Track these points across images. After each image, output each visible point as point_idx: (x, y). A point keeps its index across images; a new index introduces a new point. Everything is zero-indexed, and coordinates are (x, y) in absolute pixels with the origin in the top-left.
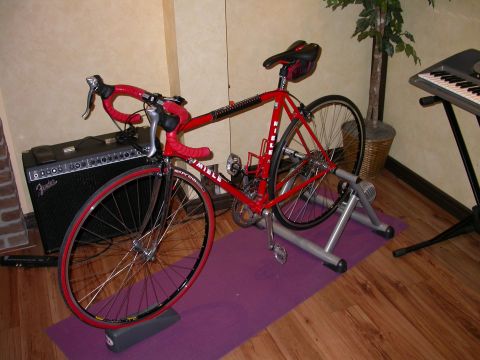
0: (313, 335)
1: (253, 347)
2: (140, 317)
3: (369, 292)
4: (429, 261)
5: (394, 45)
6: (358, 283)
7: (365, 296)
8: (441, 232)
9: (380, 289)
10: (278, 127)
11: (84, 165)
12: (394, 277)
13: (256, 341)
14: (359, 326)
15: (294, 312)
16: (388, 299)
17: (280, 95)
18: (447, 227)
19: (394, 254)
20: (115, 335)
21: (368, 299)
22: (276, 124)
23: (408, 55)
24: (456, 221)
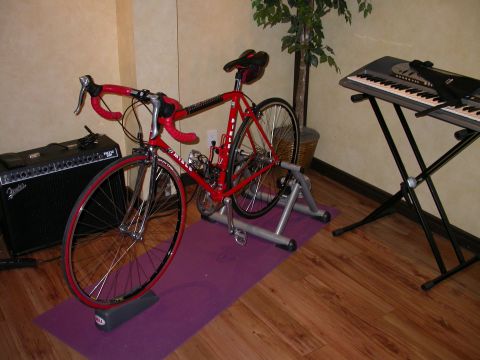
0: (280, 301)
1: (231, 315)
2: (127, 298)
3: (320, 265)
4: (364, 238)
5: (319, 57)
6: (309, 258)
7: (316, 267)
8: (368, 214)
9: (328, 261)
10: (235, 123)
11: (51, 168)
12: (338, 252)
13: (232, 309)
14: (317, 290)
15: (259, 285)
16: (337, 268)
17: (236, 95)
18: (371, 211)
19: (334, 234)
20: (107, 314)
21: (321, 270)
22: (233, 120)
23: (331, 65)
24: (378, 205)
